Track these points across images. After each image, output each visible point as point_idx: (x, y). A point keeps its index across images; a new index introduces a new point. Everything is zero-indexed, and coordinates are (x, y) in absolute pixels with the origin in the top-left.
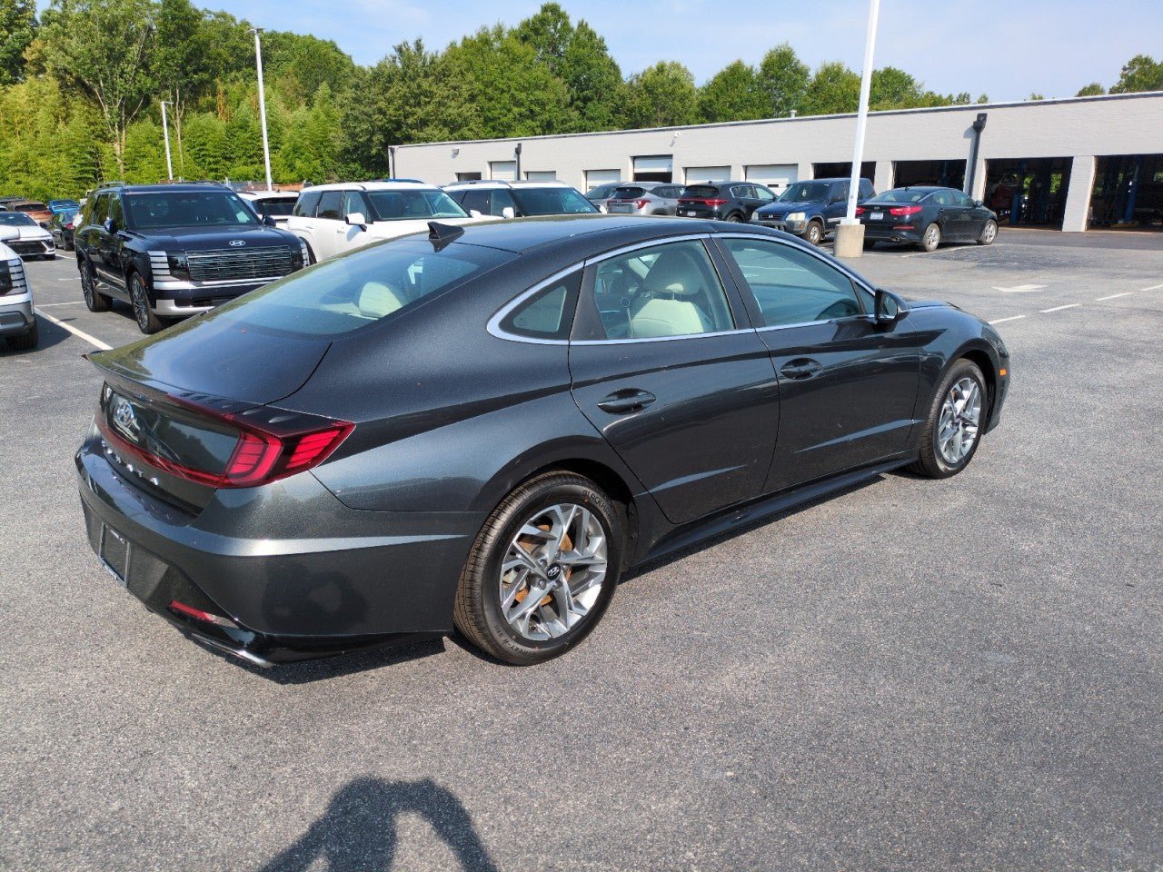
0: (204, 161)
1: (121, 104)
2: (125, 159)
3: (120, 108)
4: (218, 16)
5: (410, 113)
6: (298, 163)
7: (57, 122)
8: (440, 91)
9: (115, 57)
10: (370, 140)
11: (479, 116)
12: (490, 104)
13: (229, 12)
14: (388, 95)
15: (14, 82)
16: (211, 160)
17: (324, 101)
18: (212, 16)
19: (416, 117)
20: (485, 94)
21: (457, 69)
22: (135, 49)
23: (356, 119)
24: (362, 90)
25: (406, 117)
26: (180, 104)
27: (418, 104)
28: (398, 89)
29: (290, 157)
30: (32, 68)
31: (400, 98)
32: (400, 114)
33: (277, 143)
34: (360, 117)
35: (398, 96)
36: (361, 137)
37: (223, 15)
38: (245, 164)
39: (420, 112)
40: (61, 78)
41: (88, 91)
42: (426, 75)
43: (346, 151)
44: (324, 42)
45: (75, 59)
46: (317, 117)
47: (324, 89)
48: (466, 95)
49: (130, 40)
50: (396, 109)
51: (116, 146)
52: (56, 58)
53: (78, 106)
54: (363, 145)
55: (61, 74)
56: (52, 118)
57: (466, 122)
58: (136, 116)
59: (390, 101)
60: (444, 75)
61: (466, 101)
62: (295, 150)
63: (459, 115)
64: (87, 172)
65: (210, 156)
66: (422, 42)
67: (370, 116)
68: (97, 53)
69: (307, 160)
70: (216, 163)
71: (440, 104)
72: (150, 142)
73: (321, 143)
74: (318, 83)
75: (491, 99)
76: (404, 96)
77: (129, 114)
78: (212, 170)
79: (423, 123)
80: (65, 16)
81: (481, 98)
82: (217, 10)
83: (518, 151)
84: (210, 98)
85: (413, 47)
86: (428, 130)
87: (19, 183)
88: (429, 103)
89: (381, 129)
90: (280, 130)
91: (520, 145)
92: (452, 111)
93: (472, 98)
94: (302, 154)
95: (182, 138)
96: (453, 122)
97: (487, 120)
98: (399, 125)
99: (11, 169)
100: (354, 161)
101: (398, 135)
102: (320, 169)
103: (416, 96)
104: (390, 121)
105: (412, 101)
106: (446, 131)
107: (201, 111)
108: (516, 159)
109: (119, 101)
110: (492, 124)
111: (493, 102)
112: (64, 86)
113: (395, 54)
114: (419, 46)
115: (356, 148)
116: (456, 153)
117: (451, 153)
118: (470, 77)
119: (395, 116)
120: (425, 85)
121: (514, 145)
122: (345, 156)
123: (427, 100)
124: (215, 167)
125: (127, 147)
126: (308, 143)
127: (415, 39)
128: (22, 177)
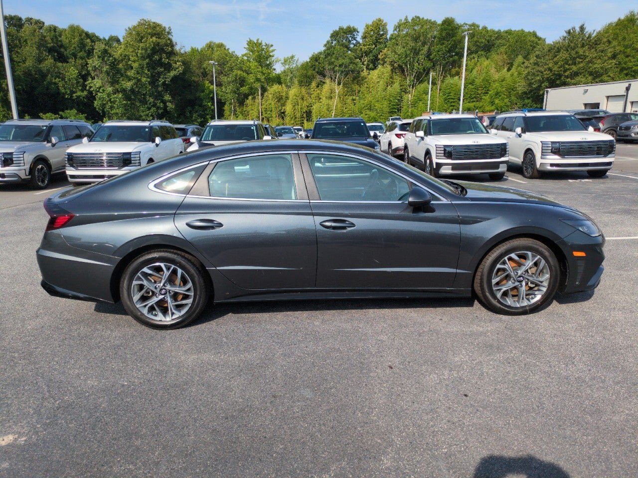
0: (448, 101)
1: (415, 76)
2: (413, 102)
3: (414, 77)
4: (470, 26)
5: (568, 69)
6: (497, 101)
7: (387, 86)
8: (591, 54)
9: (416, 52)
10: (540, 86)
11: (617, 67)
12: (627, 59)
13: (477, 23)
14: (555, 59)
15: (373, 70)
16: (452, 100)
17: (519, 66)
18: (468, 26)
19: (571, 71)
20: (624, 53)
21: (605, 40)
22: (426, 47)
23: (534, 74)
24: (540, 58)
25: (565, 71)
26: (442, 73)
27: (575, 64)
28: (563, 55)
29: (493, 98)
30: (381, 62)
31: (563, 61)
32: (561, 70)
33: (488, 90)
34: (536, 74)
35: (561, 60)
36: (534, 85)
37: (473, 25)
38: (469, 102)
39: (574, 68)
40: (392, 65)
41: (403, 71)
42: (583, 46)
43: (525, 93)
44: (529, 33)
45: (399, 55)
46: (512, 75)
47: (520, 59)
48: (609, 55)
49: (424, 44)
50: (559, 68)
51: (410, 96)
52: (392, 57)
53: (398, 79)
54: (535, 89)
55: (392, 63)
56: (385, 83)
57: (606, 71)
58: (421, 81)
59: (556, 63)
60: (596, 44)
61: (609, 58)
62: (497, 94)
63: (602, 68)
64: (395, 109)
65: (452, 99)
66: (585, 26)
67: (542, 72)
68: (408, 52)
69: (503, 99)
70: (454, 102)
71: (590, 62)
72: (425, 93)
73: (511, 89)
74: (517, 55)
75: (627, 56)
76: (566, 59)
77: (418, 80)
78: (451, 106)
79: (576, 74)
80: (398, 36)
81: (621, 57)
82: (470, 23)
83: (628, 89)
84: (457, 69)
85: (578, 29)
86: (578, 79)
87: (366, 115)
88: (582, 62)
89: (548, 79)
90: (490, 83)
91: (630, 85)
92: (597, 66)
93: (614, 57)
94: (500, 96)
95: (440, 90)
96: (596, 72)
97: (622, 70)
98: (560, 76)
99: (364, 108)
100: (528, 98)
101: (558, 82)
102: (509, 104)
103: (575, 59)
104: (554, 74)
105: (570, 62)
106: (590, 78)
107: (452, 76)
108: (625, 94)
109: (414, 74)
110: (625, 72)
111: (630, 58)
112: (393, 70)
113: (565, 34)
114: (582, 28)
115: (531, 91)
116: (586, 91)
117: (583, 92)
118: (615, 43)
119: (558, 71)
120: (581, 52)
121: (627, 85)
122: (524, 96)
123: (580, 60)
124: (453, 104)
125: (414, 96)
126: (504, 90)
127: (580, 25)
128: (368, 112)
